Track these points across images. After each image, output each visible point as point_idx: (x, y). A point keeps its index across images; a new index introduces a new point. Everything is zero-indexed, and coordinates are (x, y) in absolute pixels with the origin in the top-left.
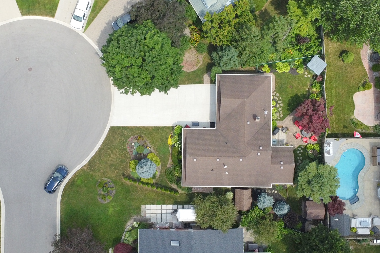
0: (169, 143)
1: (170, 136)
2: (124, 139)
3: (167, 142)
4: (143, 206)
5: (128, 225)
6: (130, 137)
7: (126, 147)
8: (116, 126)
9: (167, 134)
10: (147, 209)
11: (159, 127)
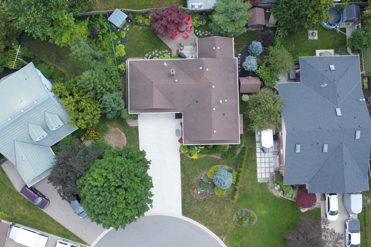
0: (197, 158)
1: (190, 157)
2: (194, 202)
3: (195, 159)
4: (259, 181)
5: (277, 194)
6: (192, 196)
7: (201, 199)
8: (182, 210)
9: (188, 160)
10: (261, 176)
11: (181, 168)
